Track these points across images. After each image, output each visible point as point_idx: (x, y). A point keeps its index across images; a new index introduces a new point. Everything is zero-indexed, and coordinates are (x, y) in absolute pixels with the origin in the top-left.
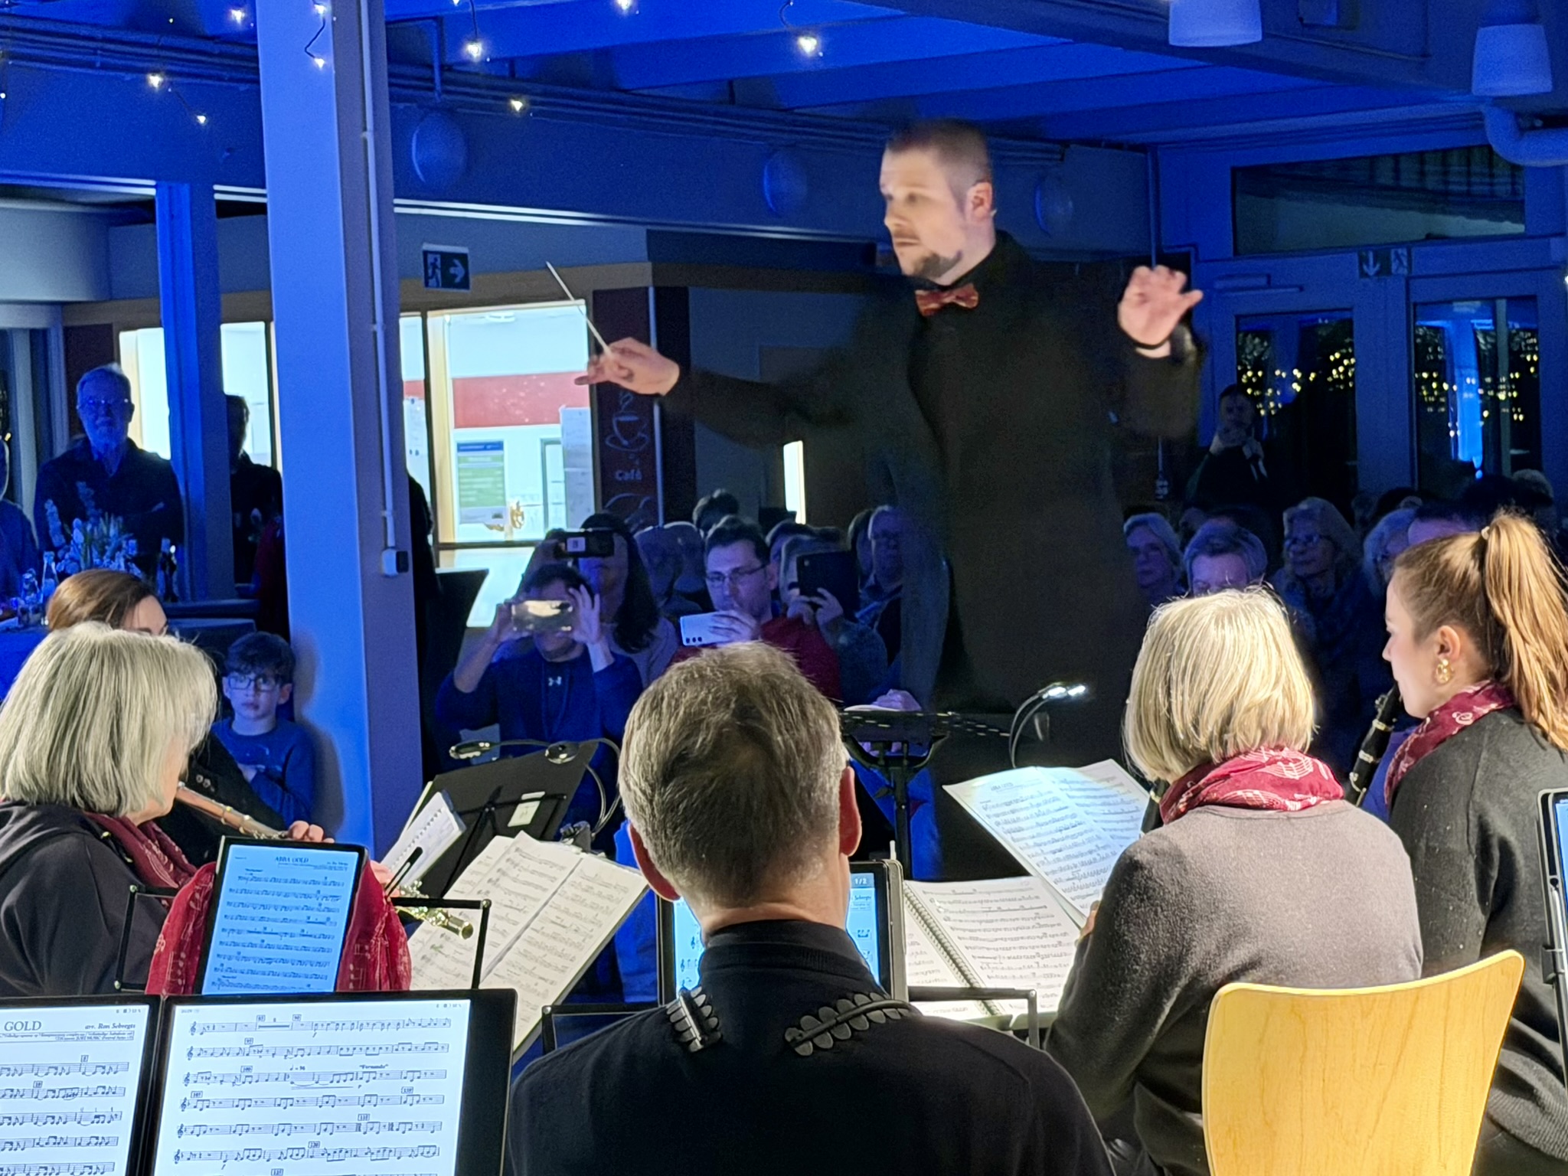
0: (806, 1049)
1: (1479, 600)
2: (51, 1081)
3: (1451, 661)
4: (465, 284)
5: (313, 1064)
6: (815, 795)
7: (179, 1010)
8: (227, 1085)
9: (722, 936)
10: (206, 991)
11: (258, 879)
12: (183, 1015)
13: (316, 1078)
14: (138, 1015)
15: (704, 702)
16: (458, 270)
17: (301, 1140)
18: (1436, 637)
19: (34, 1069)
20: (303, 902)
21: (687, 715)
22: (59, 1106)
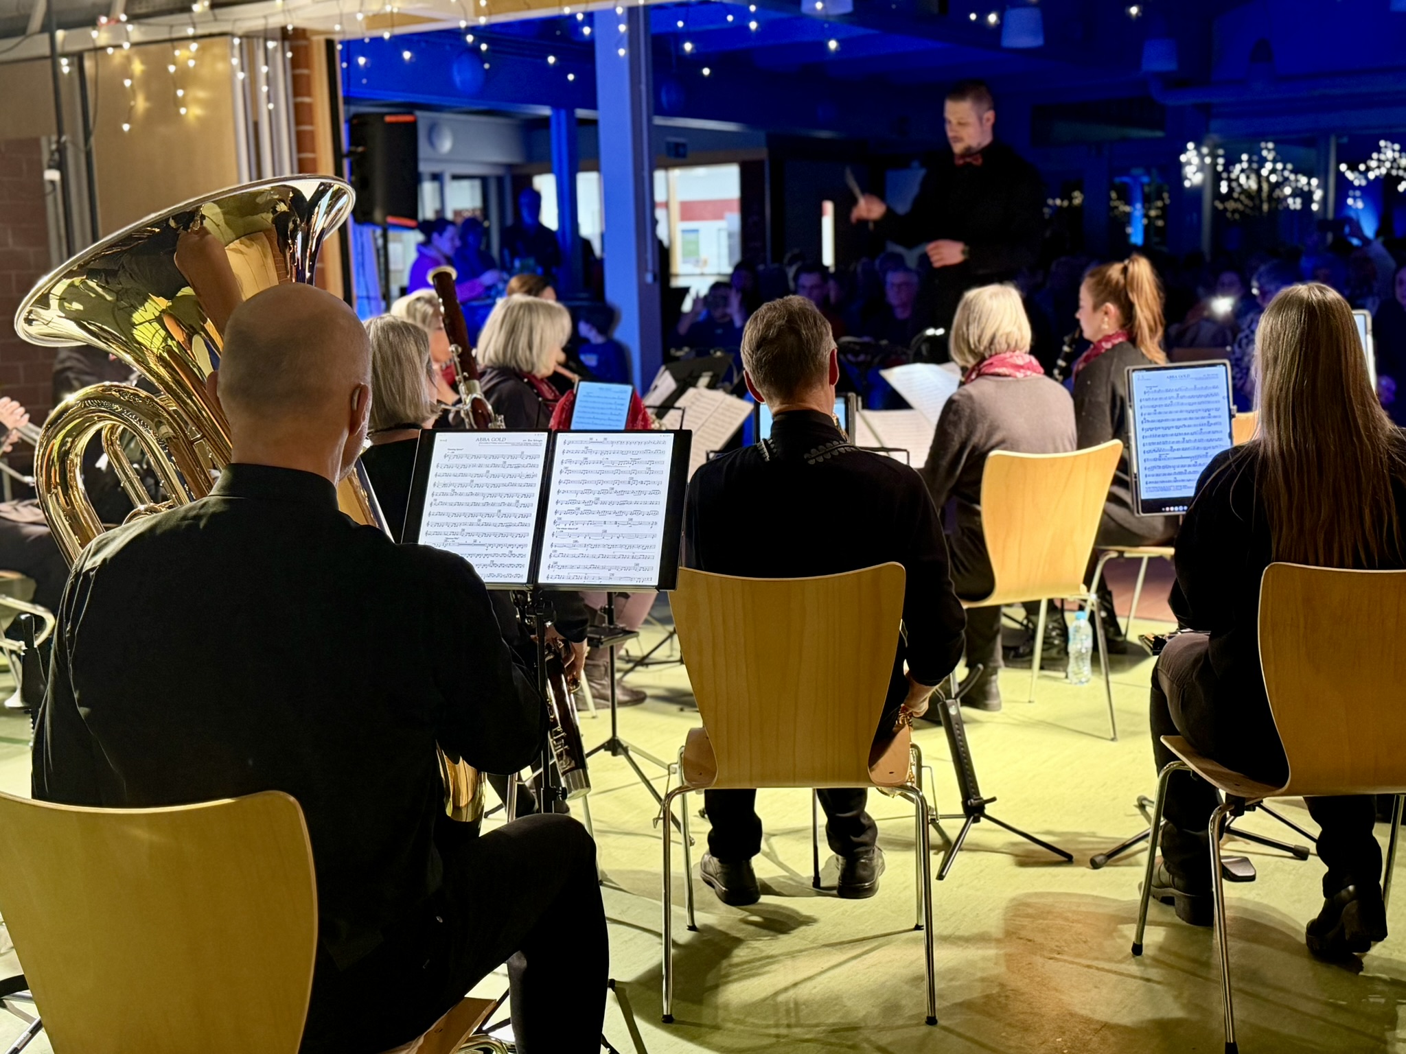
0: (812, 462)
1: (1123, 293)
2: (509, 461)
3: (1109, 318)
4: (684, 156)
5: (612, 457)
6: (819, 357)
7: (559, 435)
8: (578, 465)
9: (780, 416)
10: (572, 428)
11: (590, 396)
12: (561, 437)
13: (613, 463)
14: (544, 436)
15: (774, 316)
16: (681, 150)
17: (607, 487)
18: (1103, 308)
19: (503, 456)
20: (609, 406)
21: (767, 321)
22: (513, 471)
